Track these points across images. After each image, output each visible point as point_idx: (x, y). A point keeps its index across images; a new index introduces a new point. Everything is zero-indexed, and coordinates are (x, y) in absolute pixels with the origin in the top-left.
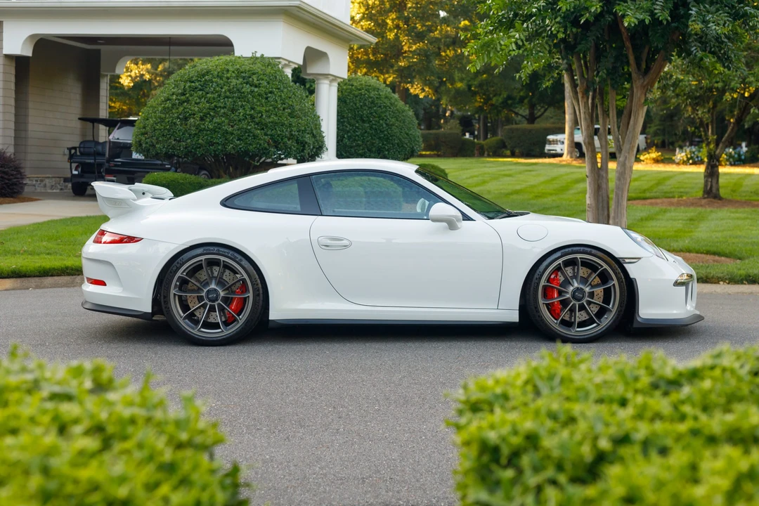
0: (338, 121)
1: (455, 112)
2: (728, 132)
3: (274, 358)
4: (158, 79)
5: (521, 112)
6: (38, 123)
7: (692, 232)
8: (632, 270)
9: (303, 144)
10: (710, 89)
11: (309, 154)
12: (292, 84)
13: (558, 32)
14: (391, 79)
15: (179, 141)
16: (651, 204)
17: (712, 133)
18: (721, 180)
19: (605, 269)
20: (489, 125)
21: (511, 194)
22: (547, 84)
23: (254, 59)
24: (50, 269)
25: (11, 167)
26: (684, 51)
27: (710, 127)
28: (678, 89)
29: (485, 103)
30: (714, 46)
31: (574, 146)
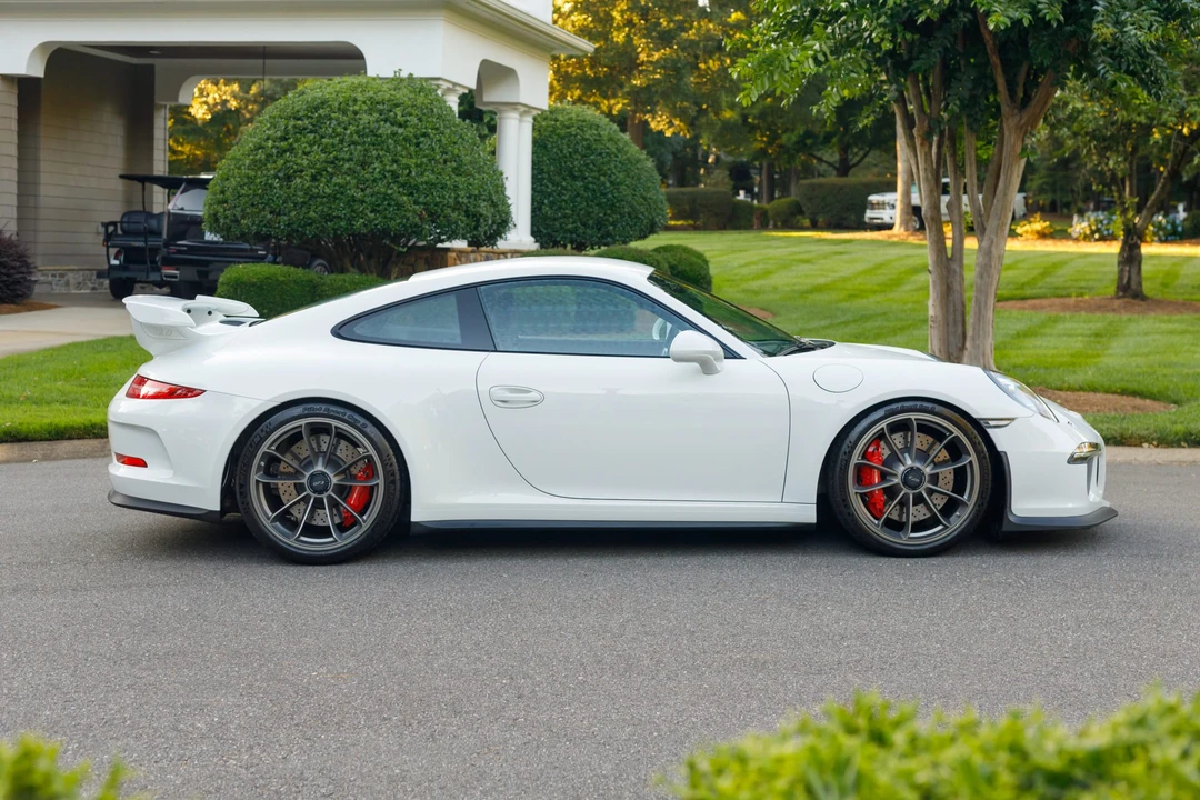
0: (534, 177)
1: (723, 156)
2: (1156, 192)
3: (418, 587)
4: (250, 107)
5: (826, 157)
6: (54, 185)
7: (1098, 356)
8: (1001, 439)
9: (476, 218)
10: (1128, 125)
11: (485, 233)
12: (458, 120)
13: (882, 40)
14: (620, 106)
15: (279, 214)
16: (1034, 308)
17: (1131, 194)
18: (1145, 267)
19: (957, 437)
20: (776, 176)
21: (811, 292)
22: (866, 121)
23: (397, 82)
24: (66, 428)
25: (12, 255)
26: (1086, 70)
27: (1127, 184)
28: (1076, 124)
29: (770, 143)
30: (1134, 62)
31: (911, 210)
